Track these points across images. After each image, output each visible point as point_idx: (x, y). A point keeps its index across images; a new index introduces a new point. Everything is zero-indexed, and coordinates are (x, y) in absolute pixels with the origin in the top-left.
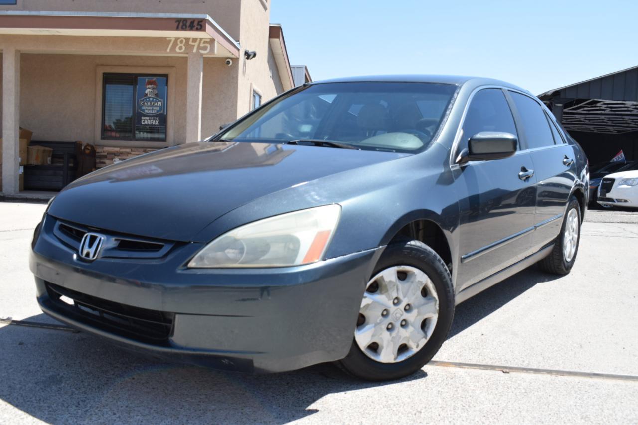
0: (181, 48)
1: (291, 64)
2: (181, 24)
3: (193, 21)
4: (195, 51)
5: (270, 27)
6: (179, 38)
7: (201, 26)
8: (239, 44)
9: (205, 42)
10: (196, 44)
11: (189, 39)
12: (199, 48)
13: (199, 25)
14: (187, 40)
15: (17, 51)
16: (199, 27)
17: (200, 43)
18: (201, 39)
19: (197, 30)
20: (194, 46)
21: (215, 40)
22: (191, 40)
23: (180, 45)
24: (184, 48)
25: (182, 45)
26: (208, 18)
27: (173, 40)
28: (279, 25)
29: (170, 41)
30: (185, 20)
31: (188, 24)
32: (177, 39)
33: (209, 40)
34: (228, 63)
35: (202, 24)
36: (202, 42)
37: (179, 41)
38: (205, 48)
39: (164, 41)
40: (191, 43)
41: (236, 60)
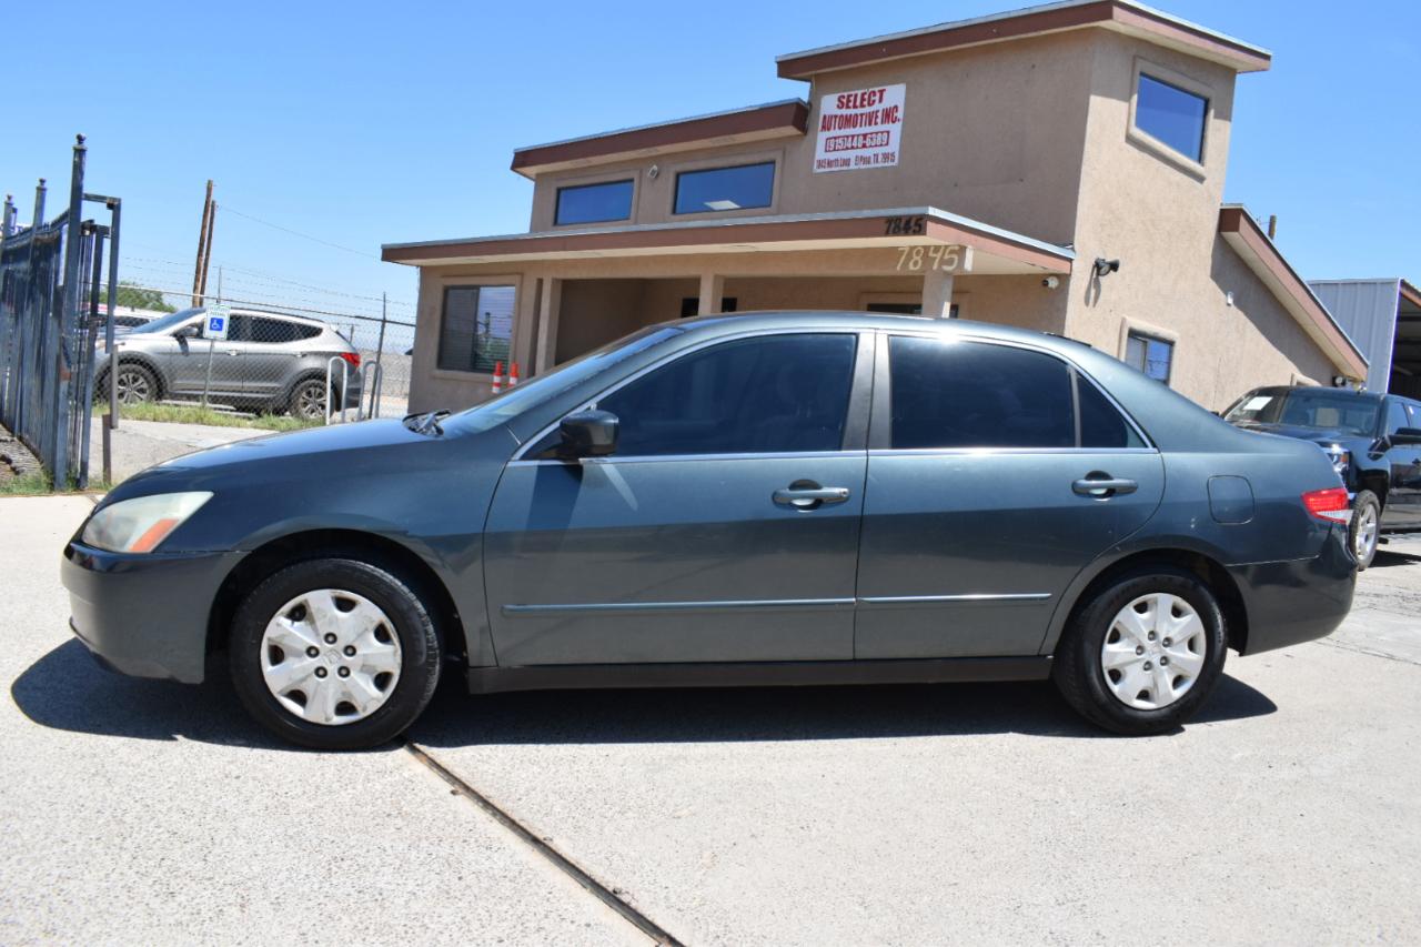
0: (916, 263)
1: (1304, 279)
2: (893, 225)
3: (909, 219)
4: (935, 267)
5: (1221, 210)
6: (915, 247)
7: (920, 226)
8: (1073, 249)
9: (952, 252)
10: (939, 255)
11: (930, 247)
12: (942, 262)
13: (915, 225)
14: (926, 248)
15: (716, 277)
16: (917, 228)
17: (944, 254)
18: (946, 247)
19: (916, 233)
20: (935, 258)
21: (965, 248)
22: (932, 249)
23: (916, 258)
24: (920, 262)
25: (918, 258)
26: (932, 211)
27: (907, 250)
28: (1240, 204)
29: (903, 251)
30: (899, 219)
31: (902, 225)
32: (912, 248)
33: (957, 248)
34: (1045, 283)
35: (920, 222)
36: (948, 251)
37: (915, 252)
38: (950, 262)
39: (893, 252)
40: (931, 254)
41: (1064, 279)
